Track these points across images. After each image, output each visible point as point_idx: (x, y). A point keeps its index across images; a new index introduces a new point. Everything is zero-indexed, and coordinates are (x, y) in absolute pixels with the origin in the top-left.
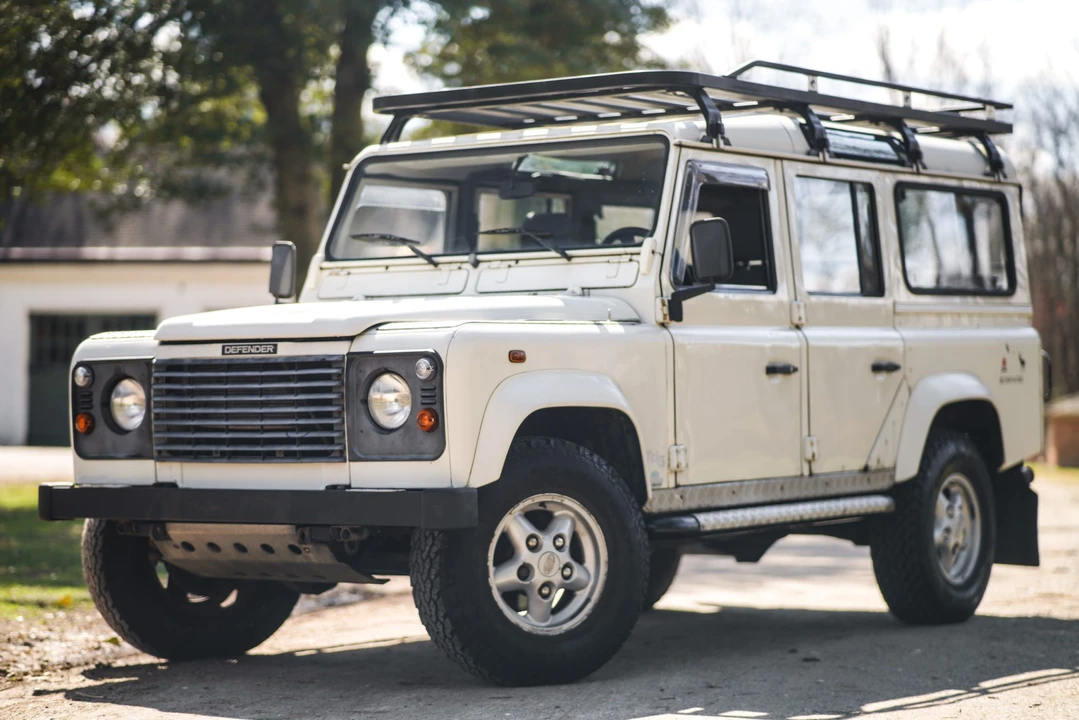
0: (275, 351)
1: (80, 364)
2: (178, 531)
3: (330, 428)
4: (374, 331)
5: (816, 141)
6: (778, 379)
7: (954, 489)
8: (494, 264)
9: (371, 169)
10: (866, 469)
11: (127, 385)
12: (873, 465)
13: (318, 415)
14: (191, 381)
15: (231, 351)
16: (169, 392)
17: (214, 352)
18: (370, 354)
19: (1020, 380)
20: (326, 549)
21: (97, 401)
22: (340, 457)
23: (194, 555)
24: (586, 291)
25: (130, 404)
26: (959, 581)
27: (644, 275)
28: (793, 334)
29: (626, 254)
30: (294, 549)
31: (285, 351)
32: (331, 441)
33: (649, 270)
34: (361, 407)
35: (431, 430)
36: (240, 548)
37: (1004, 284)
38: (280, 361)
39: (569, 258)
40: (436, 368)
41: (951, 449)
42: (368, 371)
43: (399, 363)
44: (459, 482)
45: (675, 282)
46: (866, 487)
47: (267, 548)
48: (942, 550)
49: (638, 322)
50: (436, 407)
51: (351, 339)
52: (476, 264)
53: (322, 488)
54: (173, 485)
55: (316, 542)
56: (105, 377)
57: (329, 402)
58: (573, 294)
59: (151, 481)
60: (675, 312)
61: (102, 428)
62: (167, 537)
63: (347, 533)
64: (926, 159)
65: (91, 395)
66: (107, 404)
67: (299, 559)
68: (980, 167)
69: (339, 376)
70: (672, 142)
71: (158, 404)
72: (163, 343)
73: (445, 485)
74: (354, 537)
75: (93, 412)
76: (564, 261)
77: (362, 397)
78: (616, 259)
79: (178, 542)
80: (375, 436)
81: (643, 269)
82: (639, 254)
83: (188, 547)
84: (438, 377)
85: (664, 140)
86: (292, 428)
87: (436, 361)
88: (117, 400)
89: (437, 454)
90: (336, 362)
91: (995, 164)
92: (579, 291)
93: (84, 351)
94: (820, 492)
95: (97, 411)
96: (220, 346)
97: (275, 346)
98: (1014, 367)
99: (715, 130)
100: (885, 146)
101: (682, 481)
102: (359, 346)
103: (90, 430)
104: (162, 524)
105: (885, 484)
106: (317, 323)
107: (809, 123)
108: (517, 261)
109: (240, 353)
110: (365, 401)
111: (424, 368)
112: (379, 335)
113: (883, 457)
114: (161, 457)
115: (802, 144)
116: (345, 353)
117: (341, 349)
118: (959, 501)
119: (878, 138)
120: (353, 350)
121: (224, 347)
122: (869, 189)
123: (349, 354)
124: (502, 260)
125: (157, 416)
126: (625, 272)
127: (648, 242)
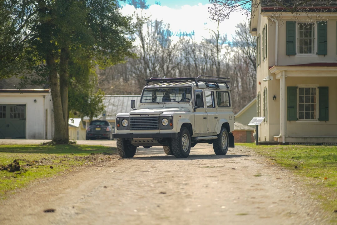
0: (148, 116)
1: (118, 117)
2: (134, 139)
3: (157, 125)
5: (208, 86)
6: (205, 119)
7: (223, 136)
8: (168, 104)
9: (145, 90)
10: (214, 132)
12: (215, 131)
13: (154, 124)
14: (135, 120)
16: (132, 121)
17: (139, 116)
18: (162, 116)
19: (231, 120)
20: (157, 141)
21: (120, 122)
22: (158, 129)
23: (136, 142)
24: (182, 108)
25: (125, 123)
26: (224, 149)
28: (206, 113)
30: (152, 141)
31: (150, 116)
32: (157, 127)
33: (191, 105)
34: (161, 123)
35: (172, 126)
36: (144, 141)
37: (229, 105)
39: (179, 103)
41: (224, 130)
42: (162, 118)
43: (167, 117)
44: (175, 132)
45: (194, 106)
46: (214, 135)
47: (148, 141)
48: (223, 144)
49: (190, 112)
50: (172, 123)
51: (159, 114)
52: (165, 104)
53: (156, 133)
54: (133, 133)
55: (156, 140)
56: (123, 119)
57: (157, 122)
58: (180, 108)
59: (129, 133)
60: (194, 110)
61: (121, 126)
62: (133, 140)
63: (160, 139)
64: (220, 88)
66: (122, 123)
67: (152, 142)
68: (225, 88)
69: (158, 119)
70: (193, 87)
71: (130, 123)
72: (130, 115)
73: (173, 132)
74: (161, 139)
77: (161, 121)
79: (134, 141)
80: (163, 126)
81: (190, 105)
83: (136, 141)
85: (191, 87)
86: (151, 126)
89: (172, 128)
90: (158, 117)
91: (228, 88)
93: (118, 115)
94: (209, 135)
95: (120, 124)
96: (140, 115)
98: (231, 117)
99: (197, 85)
100: (214, 86)
101: (196, 133)
102: (160, 115)
103: (119, 127)
104: (133, 138)
105: (216, 135)
106: (155, 112)
107: (206, 83)
109: (143, 116)
111: (171, 118)
112: (163, 113)
113: (216, 130)
114: (131, 130)
115: (206, 87)
117: (158, 115)
118: (224, 137)
119: (213, 84)
122: (213, 92)
125: (130, 124)
126: (187, 105)
127: (191, 101)
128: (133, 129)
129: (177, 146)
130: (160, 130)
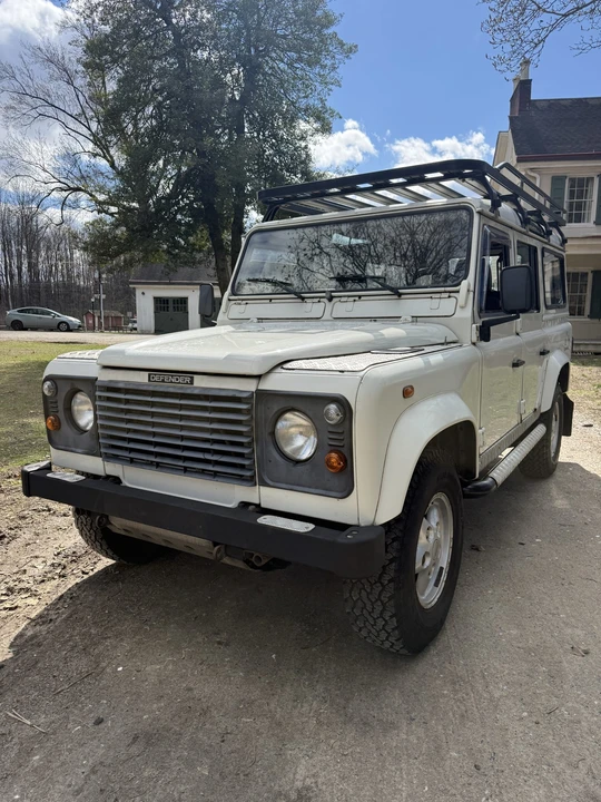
0: (192, 383)
1: (48, 379)
3: (241, 456)
4: (279, 370)
6: (516, 370)
8: (343, 299)
9: (256, 237)
10: (535, 410)
11: (80, 397)
12: (537, 407)
14: (125, 402)
15: (156, 379)
16: (107, 408)
17: (143, 378)
18: (277, 392)
21: (61, 406)
22: (251, 481)
24: (415, 318)
27: (462, 307)
28: (519, 340)
29: (445, 292)
31: (199, 382)
32: (242, 466)
33: (466, 304)
34: (269, 439)
37: (562, 301)
38: (196, 392)
39: (400, 295)
40: (344, 414)
42: (276, 408)
43: (308, 404)
44: (367, 520)
45: (482, 313)
49: (457, 342)
50: (344, 451)
51: (259, 377)
52: (330, 299)
53: (234, 506)
54: (118, 479)
55: (230, 556)
56: (65, 389)
57: (240, 434)
58: (407, 321)
59: (102, 474)
60: (484, 334)
61: (66, 428)
65: (56, 402)
66: (69, 410)
69: (248, 412)
70: (475, 211)
71: (102, 417)
72: (104, 367)
75: (59, 414)
76: (396, 297)
77: (270, 430)
78: (438, 295)
81: (461, 303)
82: (458, 292)
84: (347, 423)
85: (469, 211)
86: (208, 452)
87: (344, 406)
88: (75, 408)
89: (346, 492)
90: (245, 398)
92: (410, 319)
95: (61, 415)
96: (147, 373)
97: (192, 378)
102: (265, 385)
103: (57, 428)
106: (229, 358)
108: (360, 297)
109: (163, 381)
110: (273, 433)
111: (335, 413)
112: (285, 373)
114: (108, 458)
115: (518, 221)
116: (254, 390)
117: (250, 386)
120: (262, 387)
121: (149, 375)
123: (257, 390)
124: (349, 296)
125: (103, 426)
126: (445, 305)
127: (464, 283)
128: (115, 458)
129: (379, 608)
130: (265, 491)
